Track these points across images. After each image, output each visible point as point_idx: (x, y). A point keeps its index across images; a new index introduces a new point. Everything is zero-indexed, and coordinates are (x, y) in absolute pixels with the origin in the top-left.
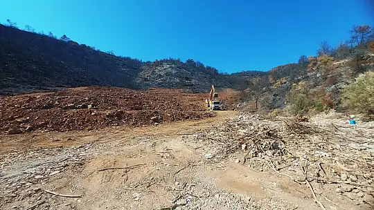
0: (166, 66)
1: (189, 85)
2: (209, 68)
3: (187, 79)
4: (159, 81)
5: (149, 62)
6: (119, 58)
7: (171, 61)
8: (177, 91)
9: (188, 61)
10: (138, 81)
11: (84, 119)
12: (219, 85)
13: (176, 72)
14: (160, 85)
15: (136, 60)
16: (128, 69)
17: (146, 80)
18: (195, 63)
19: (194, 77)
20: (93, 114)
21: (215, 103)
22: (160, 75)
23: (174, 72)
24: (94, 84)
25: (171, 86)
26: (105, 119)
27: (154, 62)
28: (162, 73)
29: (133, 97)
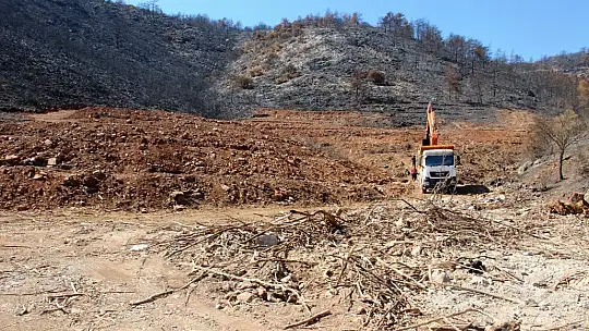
0: (313, 38)
1: (379, 101)
2: (457, 41)
3: (379, 80)
4: (288, 87)
5: (263, 27)
6: (174, 22)
7: (333, 23)
8: (339, 122)
9: (386, 21)
10: (222, 87)
11: (17, 187)
12: (485, 99)
13: (341, 56)
14: (287, 102)
15: (223, 24)
16: (198, 53)
17: (246, 84)
18: (409, 28)
19: (400, 73)
20: (36, 177)
21: (431, 160)
22: (291, 69)
23: (336, 57)
24: (94, 100)
25: (322, 104)
26: (59, 189)
27: (278, 28)
28: (298, 64)
29: (179, 138)
